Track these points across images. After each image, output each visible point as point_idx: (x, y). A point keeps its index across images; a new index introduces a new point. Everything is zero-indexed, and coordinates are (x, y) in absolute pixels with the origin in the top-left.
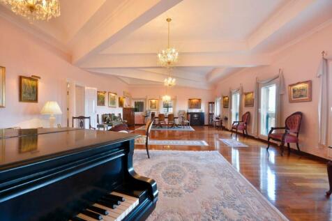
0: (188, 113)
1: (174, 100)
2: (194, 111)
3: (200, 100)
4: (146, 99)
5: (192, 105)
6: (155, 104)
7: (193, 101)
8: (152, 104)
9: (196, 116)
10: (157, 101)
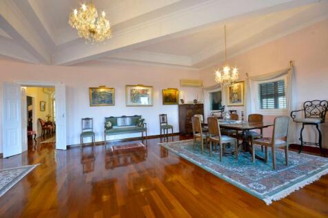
6: (238, 92)
8: (232, 94)
10: (242, 84)
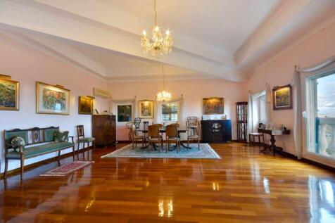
0: (203, 122)
1: (180, 100)
2: (213, 117)
3: (221, 99)
4: (134, 101)
5: (208, 109)
6: (149, 108)
7: (211, 101)
8: (143, 109)
9: (216, 126)
10: (152, 103)
